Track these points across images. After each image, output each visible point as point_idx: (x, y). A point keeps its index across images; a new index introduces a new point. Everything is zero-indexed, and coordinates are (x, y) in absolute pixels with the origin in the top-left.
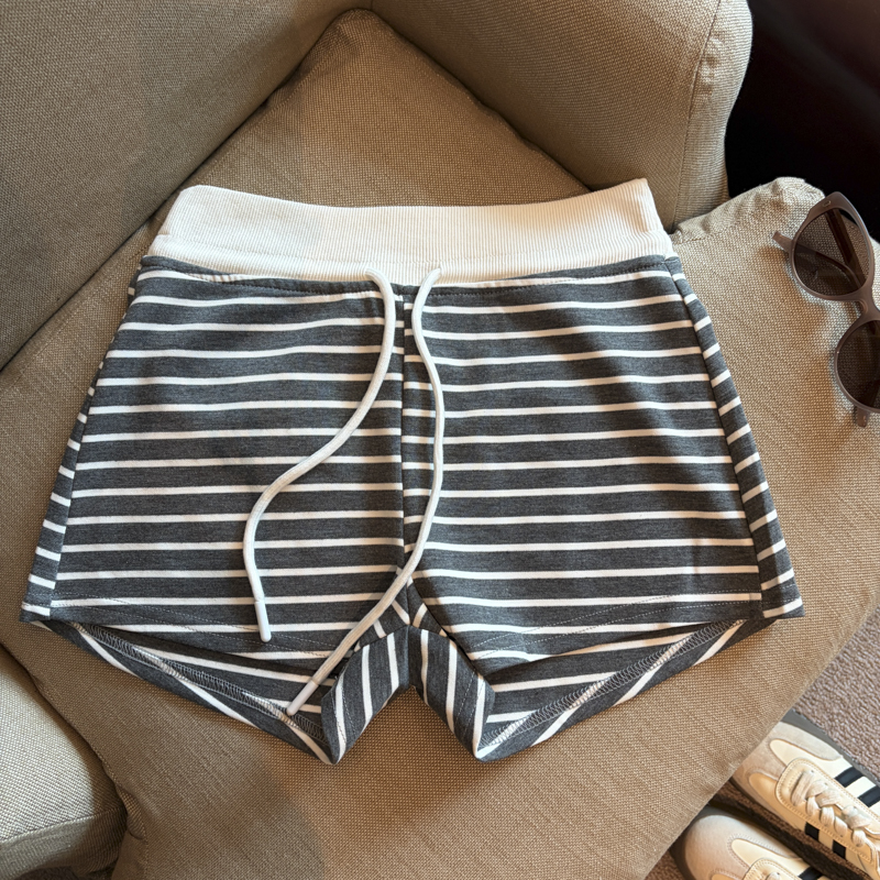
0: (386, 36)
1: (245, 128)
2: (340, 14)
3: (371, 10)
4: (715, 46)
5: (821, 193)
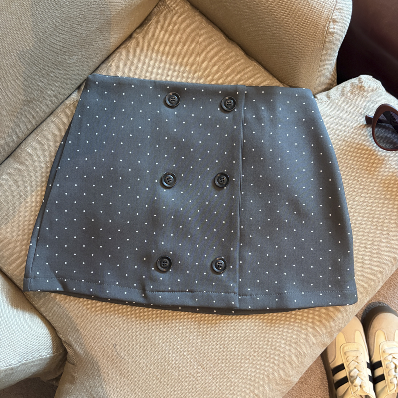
0: (187, 7)
4: (336, 15)
5: (380, 83)
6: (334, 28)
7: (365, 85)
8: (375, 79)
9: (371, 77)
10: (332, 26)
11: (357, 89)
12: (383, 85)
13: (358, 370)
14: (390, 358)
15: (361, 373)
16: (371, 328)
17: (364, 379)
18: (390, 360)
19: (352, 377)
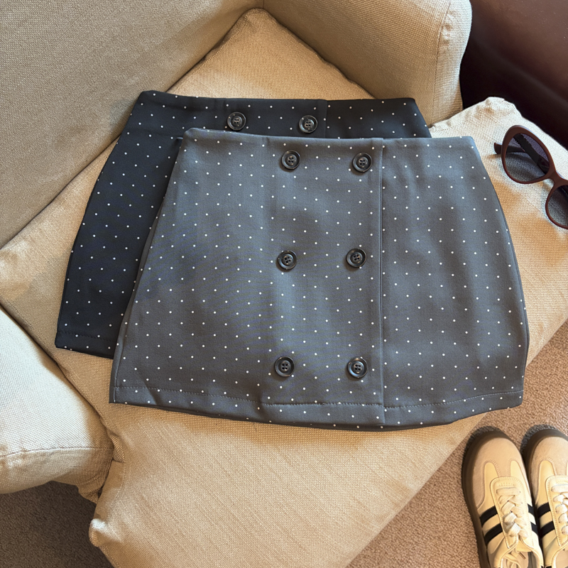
0: (272, 23)
1: (193, 71)
2: (247, 10)
3: (263, 9)
4: (450, 19)
5: (514, 105)
6: (448, 35)
7: (494, 108)
8: (507, 102)
9: (503, 99)
10: (445, 32)
11: (484, 113)
12: (518, 108)
13: (516, 515)
14: (561, 498)
15: (520, 519)
16: (534, 459)
17: (525, 527)
18: (562, 501)
19: (507, 524)
